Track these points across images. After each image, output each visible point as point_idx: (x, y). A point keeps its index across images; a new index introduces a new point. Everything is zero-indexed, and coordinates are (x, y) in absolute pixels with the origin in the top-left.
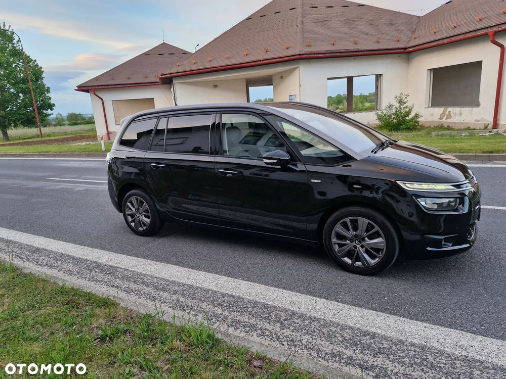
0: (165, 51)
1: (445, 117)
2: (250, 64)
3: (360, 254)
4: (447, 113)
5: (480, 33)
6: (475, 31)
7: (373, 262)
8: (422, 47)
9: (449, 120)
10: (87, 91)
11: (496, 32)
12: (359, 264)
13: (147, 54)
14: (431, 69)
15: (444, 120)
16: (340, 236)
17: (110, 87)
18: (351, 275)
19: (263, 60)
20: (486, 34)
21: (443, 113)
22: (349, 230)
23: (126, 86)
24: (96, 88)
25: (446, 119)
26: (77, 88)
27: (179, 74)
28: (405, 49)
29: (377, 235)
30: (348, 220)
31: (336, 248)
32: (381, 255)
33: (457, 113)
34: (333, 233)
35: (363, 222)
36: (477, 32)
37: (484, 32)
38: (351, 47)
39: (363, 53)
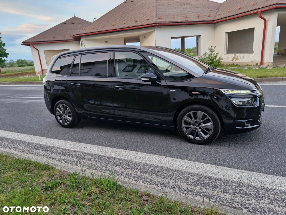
0: (75, 21)
1: (235, 60)
2: (127, 29)
3: (198, 133)
4: (236, 57)
5: (253, 12)
6: (251, 11)
7: (206, 137)
8: (222, 20)
9: (237, 61)
10: (29, 45)
11: (262, 11)
12: (198, 138)
13: (65, 23)
14: (227, 33)
15: (234, 61)
16: (186, 123)
17: (43, 42)
18: (194, 145)
19: (134, 27)
20: (257, 13)
21: (234, 57)
22: (192, 119)
23: (52, 42)
24: (34, 43)
25: (236, 60)
26: (22, 43)
27: (85, 34)
28: (213, 21)
29: (208, 121)
30: (191, 113)
31: (185, 129)
32: (211, 132)
33: (241, 57)
34: (183, 121)
35: (200, 114)
36: (252, 11)
37: (255, 11)
38: (184, 20)
39: (190, 23)
